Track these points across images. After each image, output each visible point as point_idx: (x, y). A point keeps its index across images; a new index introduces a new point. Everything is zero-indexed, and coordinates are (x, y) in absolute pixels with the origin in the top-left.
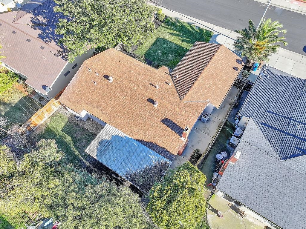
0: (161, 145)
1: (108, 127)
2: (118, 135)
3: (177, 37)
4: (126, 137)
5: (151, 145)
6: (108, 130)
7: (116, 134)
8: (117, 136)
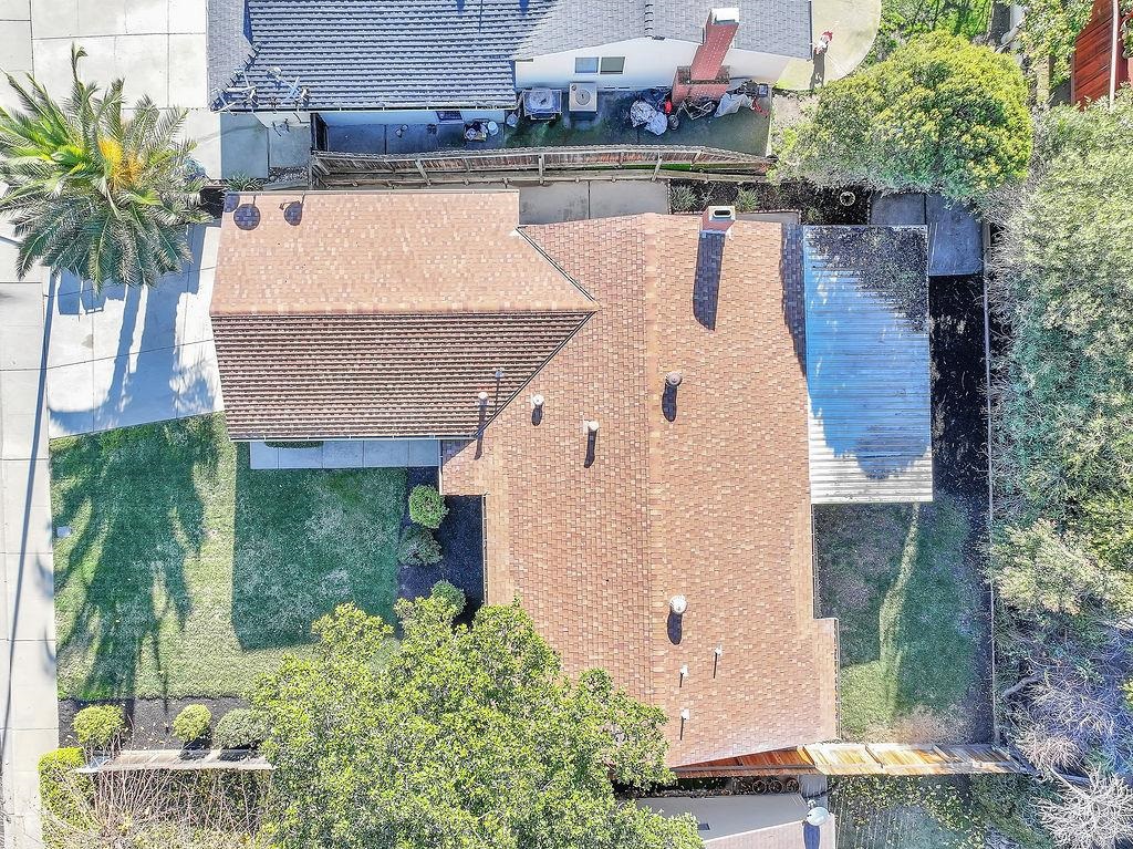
0: (779, 286)
1: (820, 495)
2: (824, 443)
3: (189, 574)
4: (815, 411)
5: (795, 318)
6: (828, 485)
7: (827, 450)
8: (830, 441)
